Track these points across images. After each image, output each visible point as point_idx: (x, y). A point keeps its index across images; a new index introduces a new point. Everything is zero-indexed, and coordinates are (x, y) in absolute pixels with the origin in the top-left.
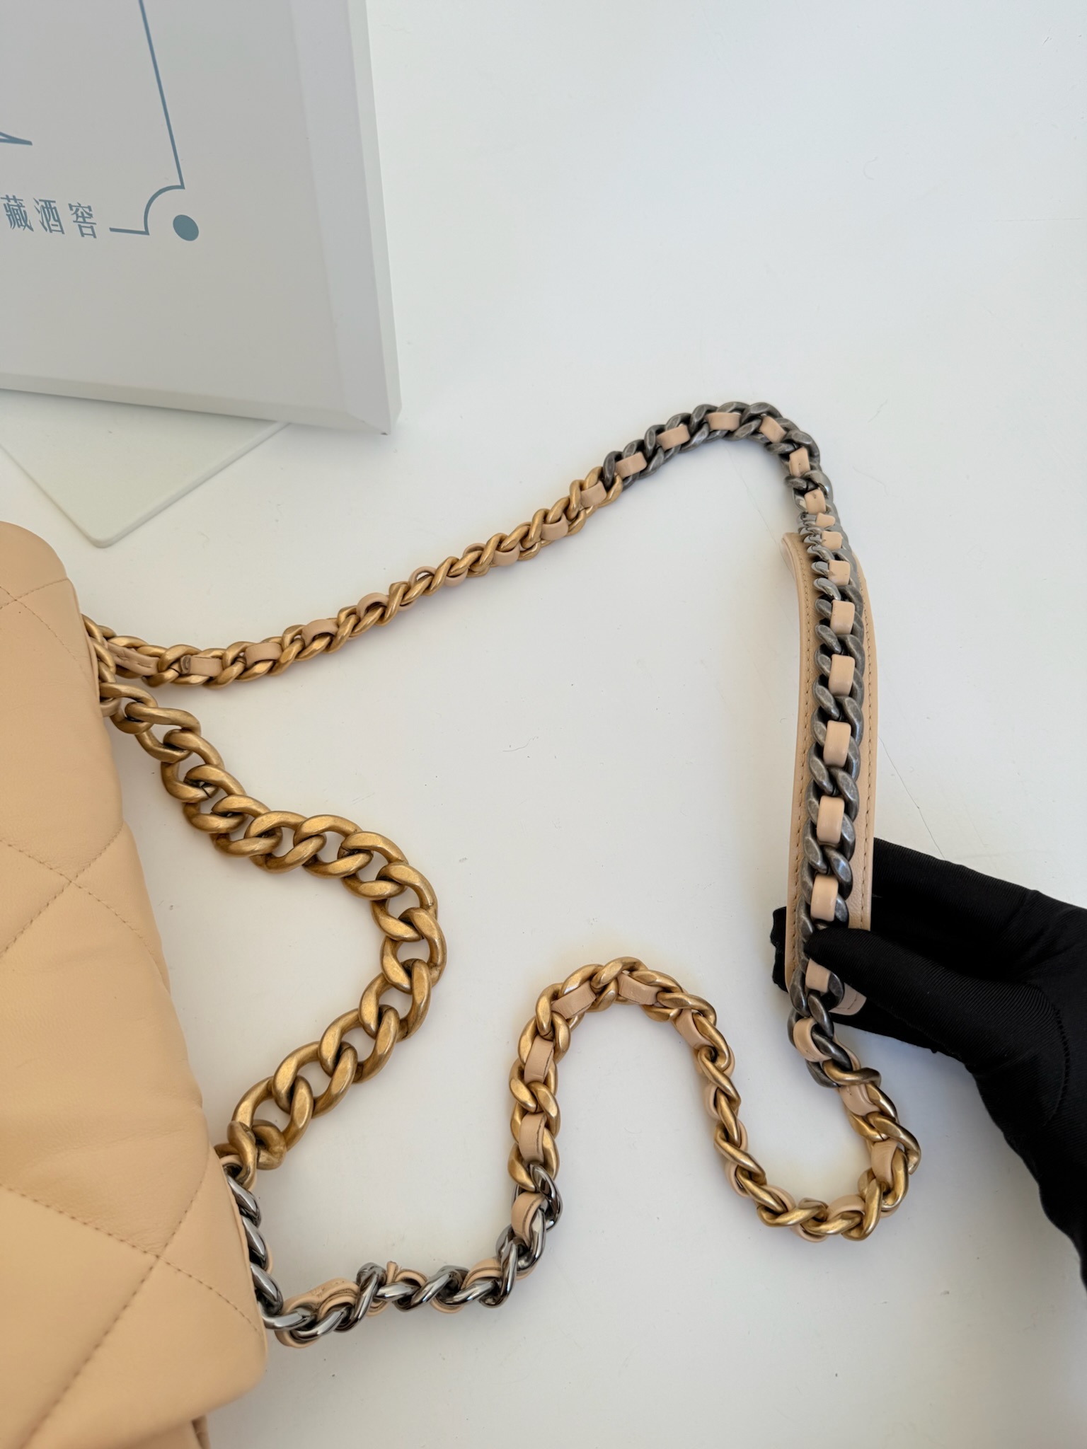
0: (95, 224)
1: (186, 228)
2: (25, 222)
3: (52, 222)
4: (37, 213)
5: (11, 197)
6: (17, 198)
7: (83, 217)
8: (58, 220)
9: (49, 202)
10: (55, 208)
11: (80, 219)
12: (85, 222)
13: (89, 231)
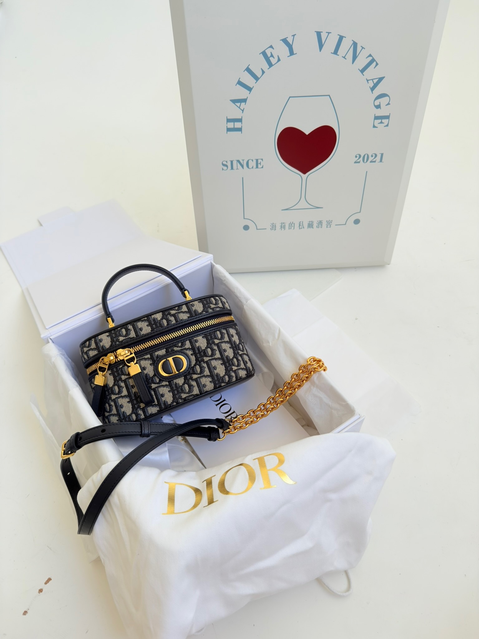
0: (331, 224)
1: (357, 222)
2: (312, 227)
3: (320, 225)
4: (316, 223)
5: (311, 221)
6: (313, 221)
7: (329, 223)
8: (322, 225)
9: (321, 221)
10: (322, 222)
11: (328, 224)
12: (329, 224)
13: (329, 226)
